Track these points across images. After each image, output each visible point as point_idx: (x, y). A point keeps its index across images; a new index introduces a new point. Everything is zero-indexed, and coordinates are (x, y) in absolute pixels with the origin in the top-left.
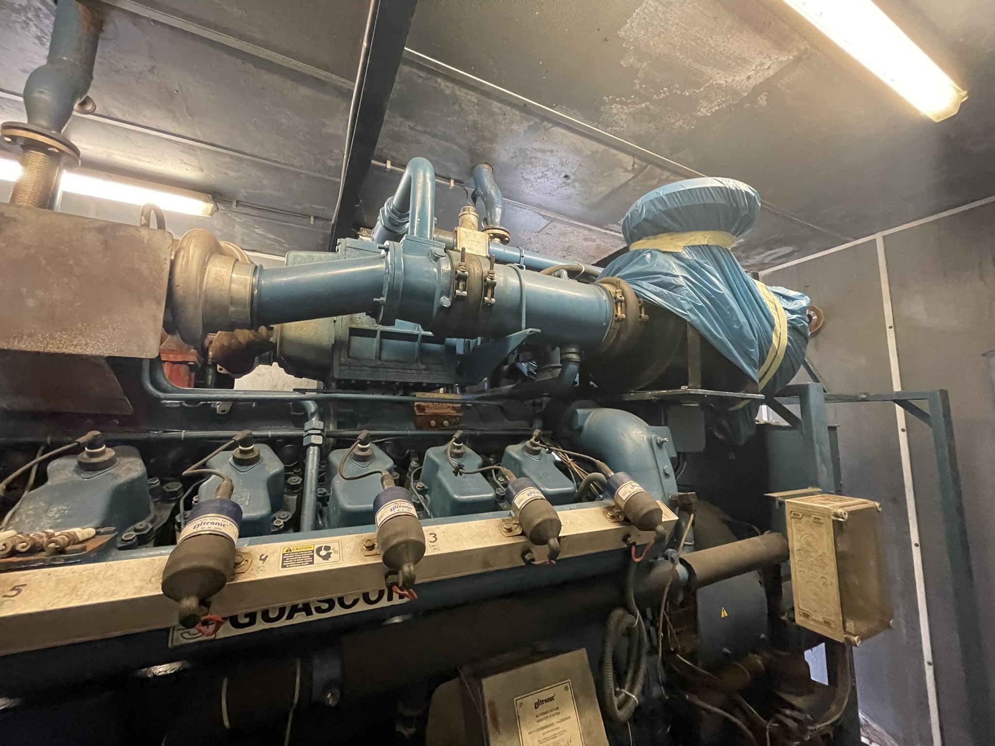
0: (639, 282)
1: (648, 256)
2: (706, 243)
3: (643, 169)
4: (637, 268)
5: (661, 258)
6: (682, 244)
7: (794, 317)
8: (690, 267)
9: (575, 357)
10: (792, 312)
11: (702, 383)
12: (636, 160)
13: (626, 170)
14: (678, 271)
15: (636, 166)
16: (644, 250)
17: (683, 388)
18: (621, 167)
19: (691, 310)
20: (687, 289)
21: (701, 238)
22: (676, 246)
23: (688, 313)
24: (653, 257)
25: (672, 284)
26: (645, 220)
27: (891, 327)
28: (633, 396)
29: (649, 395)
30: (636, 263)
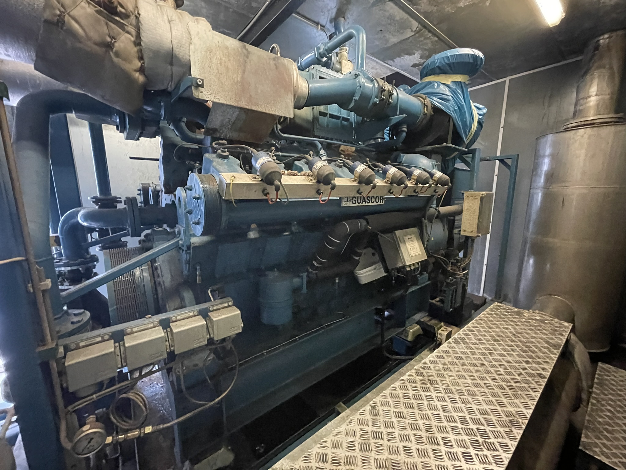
0: (432, 97)
1: (436, 85)
2: (460, 80)
3: (420, 30)
4: (430, 90)
5: (442, 86)
6: (450, 80)
7: (481, 117)
8: (453, 92)
9: (405, 129)
10: (480, 115)
11: (451, 142)
12: (419, 26)
13: (412, 31)
14: (448, 93)
15: (418, 29)
16: (434, 82)
17: (444, 144)
18: (411, 29)
19: (453, 111)
20: (452, 101)
21: (459, 78)
22: (448, 81)
23: (452, 112)
24: (438, 86)
25: (446, 99)
26: (438, 67)
27: (502, 127)
28: (420, 149)
29: (429, 148)
30: (429, 88)
